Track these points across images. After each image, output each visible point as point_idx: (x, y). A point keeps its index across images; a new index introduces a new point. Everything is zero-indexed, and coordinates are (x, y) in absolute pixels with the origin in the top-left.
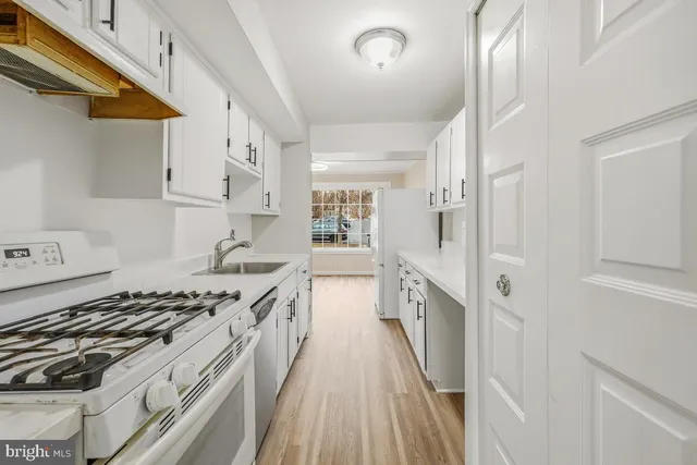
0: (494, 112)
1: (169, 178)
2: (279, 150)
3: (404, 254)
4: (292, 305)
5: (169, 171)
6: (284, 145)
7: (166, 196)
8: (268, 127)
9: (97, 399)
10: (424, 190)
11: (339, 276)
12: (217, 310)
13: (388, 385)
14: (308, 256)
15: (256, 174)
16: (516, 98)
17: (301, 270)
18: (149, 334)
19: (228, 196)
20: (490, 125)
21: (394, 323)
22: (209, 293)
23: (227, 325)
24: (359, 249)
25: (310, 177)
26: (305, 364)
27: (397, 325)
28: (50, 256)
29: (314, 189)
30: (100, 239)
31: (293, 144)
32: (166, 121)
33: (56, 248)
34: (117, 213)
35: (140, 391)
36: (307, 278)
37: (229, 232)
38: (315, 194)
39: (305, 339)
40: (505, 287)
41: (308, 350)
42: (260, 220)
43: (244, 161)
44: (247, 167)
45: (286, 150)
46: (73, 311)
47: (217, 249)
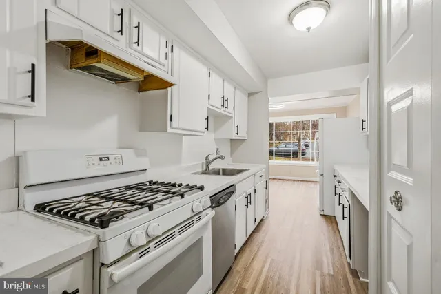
0: (392, 45)
1: (171, 120)
2: (246, 98)
3: (336, 167)
4: (248, 197)
5: (171, 116)
6: (250, 95)
7: (169, 130)
8: (237, 85)
9: (104, 233)
10: (359, 118)
11: (294, 180)
12: (186, 195)
13: (318, 264)
14: (264, 166)
15: (229, 114)
16: (407, 29)
17: (258, 175)
18: (142, 204)
19: (207, 128)
20: (388, 59)
21: (330, 219)
22: (188, 185)
23: (190, 205)
24: (310, 163)
25: (268, 114)
26: (259, 236)
27: (333, 220)
28: (117, 161)
29: (270, 122)
30: (140, 153)
31: (257, 93)
32: (169, 89)
33: (120, 157)
34: (151, 139)
35: (128, 234)
36: (264, 180)
37: (216, 150)
38: (271, 125)
39: (262, 220)
40: (398, 202)
41: (264, 228)
42: (235, 143)
43: (220, 107)
44: (222, 111)
45: (251, 98)
46: (127, 188)
47: (206, 159)
